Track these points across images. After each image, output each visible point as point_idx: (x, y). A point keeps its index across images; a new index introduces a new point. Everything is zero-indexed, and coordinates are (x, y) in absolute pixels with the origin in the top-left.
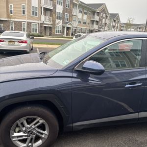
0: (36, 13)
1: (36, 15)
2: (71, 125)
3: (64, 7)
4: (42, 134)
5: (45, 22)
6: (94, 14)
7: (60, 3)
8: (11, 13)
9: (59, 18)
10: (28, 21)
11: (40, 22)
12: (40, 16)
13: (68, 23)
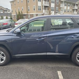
0: (40, 9)
1: (40, 10)
2: (14, 55)
3: (55, 4)
4: (4, 58)
5: (45, 13)
6: (74, 6)
7: (53, 2)
8: (29, 11)
9: (53, 10)
10: (36, 13)
11: (42, 13)
12: (42, 10)
13: (58, 12)
